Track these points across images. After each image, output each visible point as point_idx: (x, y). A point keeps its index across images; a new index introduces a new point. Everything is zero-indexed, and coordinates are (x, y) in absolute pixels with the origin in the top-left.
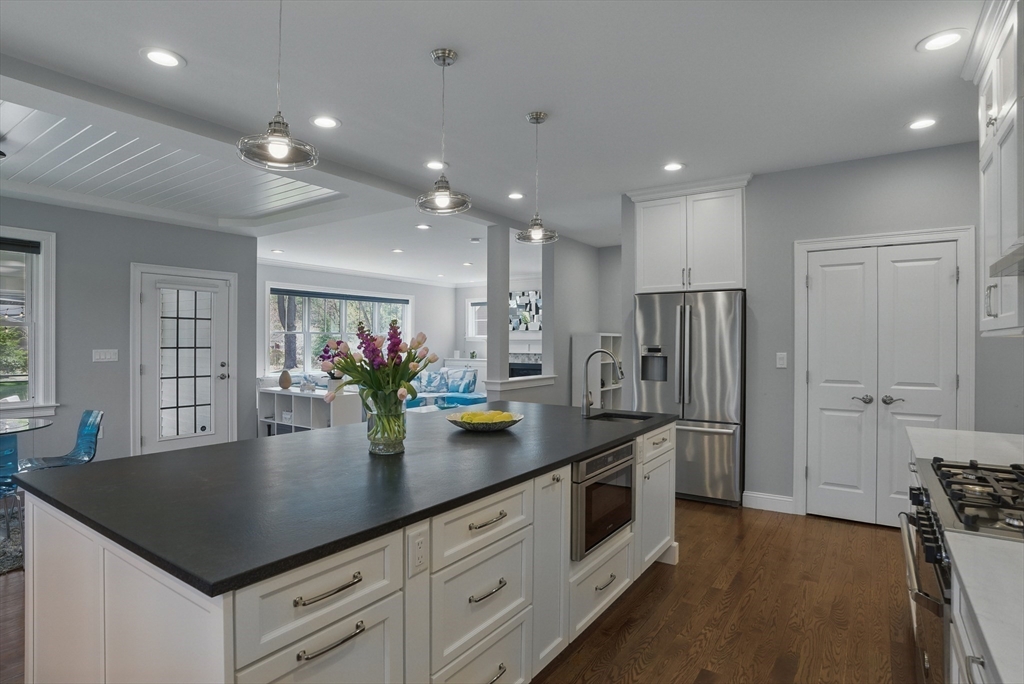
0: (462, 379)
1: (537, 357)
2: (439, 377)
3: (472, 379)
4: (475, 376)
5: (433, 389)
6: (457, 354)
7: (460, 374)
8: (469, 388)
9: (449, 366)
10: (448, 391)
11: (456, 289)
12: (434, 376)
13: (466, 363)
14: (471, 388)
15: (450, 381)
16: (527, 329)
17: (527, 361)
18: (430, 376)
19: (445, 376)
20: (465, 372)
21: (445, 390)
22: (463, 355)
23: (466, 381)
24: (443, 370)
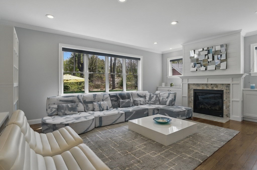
0: (167, 97)
1: (213, 86)
2: (155, 96)
3: (173, 97)
4: (175, 97)
5: (152, 102)
6: (163, 84)
7: (167, 95)
8: (172, 103)
9: (159, 90)
10: (160, 104)
11: (162, 55)
12: (152, 95)
13: (168, 89)
14: (173, 103)
15: (161, 98)
16: (206, 69)
17: (205, 88)
18: (150, 95)
19: (158, 95)
20: (169, 94)
21: (158, 103)
22: (166, 85)
23: (170, 99)
24: (157, 92)
